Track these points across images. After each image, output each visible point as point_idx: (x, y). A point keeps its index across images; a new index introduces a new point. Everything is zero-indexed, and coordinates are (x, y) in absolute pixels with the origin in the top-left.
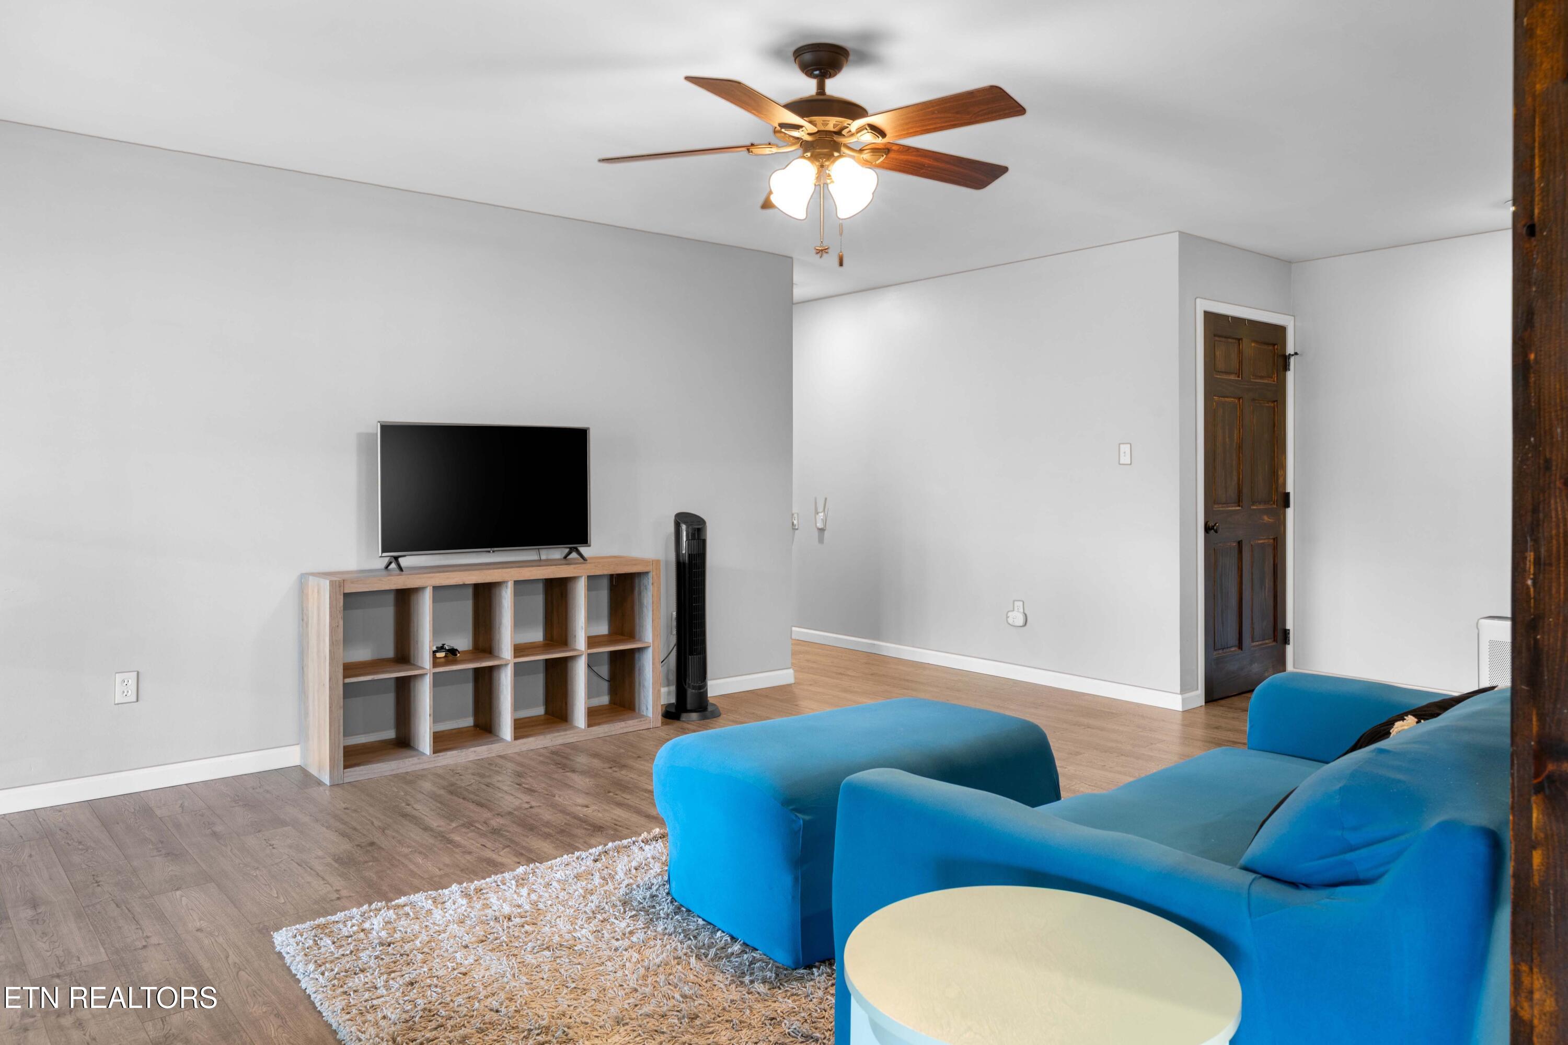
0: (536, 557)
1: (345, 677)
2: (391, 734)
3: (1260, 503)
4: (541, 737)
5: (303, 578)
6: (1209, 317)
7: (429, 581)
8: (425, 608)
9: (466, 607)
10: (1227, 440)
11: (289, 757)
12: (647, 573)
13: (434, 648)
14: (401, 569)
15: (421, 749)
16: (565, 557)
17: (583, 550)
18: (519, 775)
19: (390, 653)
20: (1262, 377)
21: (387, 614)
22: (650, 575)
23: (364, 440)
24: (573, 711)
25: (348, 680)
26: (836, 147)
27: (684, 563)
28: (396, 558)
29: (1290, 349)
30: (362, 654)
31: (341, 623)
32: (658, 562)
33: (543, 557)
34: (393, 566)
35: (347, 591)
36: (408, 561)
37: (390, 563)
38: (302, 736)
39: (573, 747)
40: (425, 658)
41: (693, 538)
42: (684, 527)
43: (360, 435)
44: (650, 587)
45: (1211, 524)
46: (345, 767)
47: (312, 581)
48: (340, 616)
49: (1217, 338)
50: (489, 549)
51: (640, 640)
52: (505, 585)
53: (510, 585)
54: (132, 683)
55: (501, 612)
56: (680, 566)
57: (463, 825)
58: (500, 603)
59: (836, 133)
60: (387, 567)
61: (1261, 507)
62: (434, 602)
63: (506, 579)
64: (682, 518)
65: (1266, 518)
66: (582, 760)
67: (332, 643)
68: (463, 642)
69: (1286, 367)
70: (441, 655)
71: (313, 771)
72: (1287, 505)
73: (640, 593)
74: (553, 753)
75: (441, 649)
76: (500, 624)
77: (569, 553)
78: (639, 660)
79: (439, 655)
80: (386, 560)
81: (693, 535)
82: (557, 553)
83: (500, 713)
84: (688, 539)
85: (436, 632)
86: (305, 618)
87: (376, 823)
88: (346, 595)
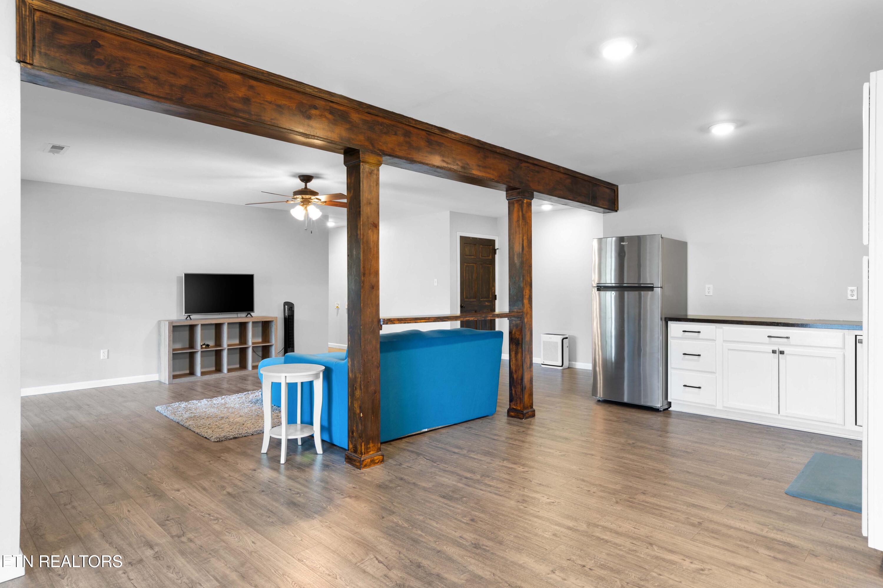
0: (236, 316)
1: (173, 351)
2: (188, 372)
3: (485, 298)
4: (237, 372)
5: (159, 322)
6: (462, 238)
7: (200, 323)
8: (199, 331)
9: (213, 332)
10: (470, 277)
11: (154, 377)
12: (273, 321)
13: (202, 344)
14: (191, 319)
15: (197, 375)
16: (246, 316)
17: (252, 314)
18: (228, 381)
19: (187, 346)
20: (485, 257)
21: (186, 333)
22: (274, 322)
23: (179, 278)
24: (248, 365)
25: (174, 352)
26: (309, 202)
27: (286, 318)
28: (189, 316)
29: (496, 248)
30: (178, 346)
31: (172, 335)
32: (277, 317)
33: (239, 316)
34: (188, 318)
35: (173, 325)
36: (193, 316)
37: (187, 317)
38: (159, 371)
39: (248, 376)
40: (198, 347)
41: (290, 310)
42: (286, 306)
43: (178, 277)
44: (274, 325)
45: (462, 305)
46: (173, 379)
47: (162, 324)
48: (172, 332)
49: (466, 245)
50: (220, 313)
51: (271, 343)
52: (224, 325)
53: (226, 324)
54: (106, 353)
55: (223, 333)
56: (285, 319)
57: (209, 391)
58: (223, 330)
59: (309, 198)
60: (186, 319)
61: (485, 299)
62: (201, 330)
63: (225, 322)
64: (286, 304)
65: (487, 303)
66: (250, 378)
67: (169, 341)
68: (212, 343)
69: (495, 253)
70: (204, 346)
71: (163, 381)
72: (496, 299)
73: (271, 328)
74: (240, 377)
75: (204, 344)
76: (223, 336)
77: (247, 315)
78: (271, 349)
79: (203, 346)
80: (186, 316)
81: (290, 309)
82: (244, 315)
83: (223, 364)
84: (288, 310)
85: (202, 339)
86: (160, 334)
87: (183, 391)
88: (174, 327)
